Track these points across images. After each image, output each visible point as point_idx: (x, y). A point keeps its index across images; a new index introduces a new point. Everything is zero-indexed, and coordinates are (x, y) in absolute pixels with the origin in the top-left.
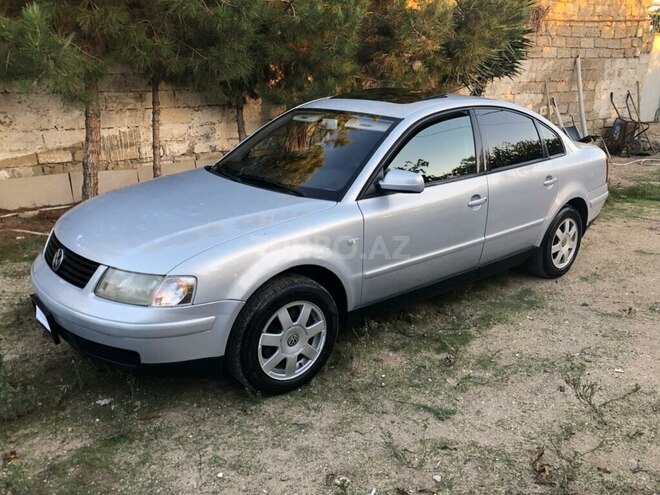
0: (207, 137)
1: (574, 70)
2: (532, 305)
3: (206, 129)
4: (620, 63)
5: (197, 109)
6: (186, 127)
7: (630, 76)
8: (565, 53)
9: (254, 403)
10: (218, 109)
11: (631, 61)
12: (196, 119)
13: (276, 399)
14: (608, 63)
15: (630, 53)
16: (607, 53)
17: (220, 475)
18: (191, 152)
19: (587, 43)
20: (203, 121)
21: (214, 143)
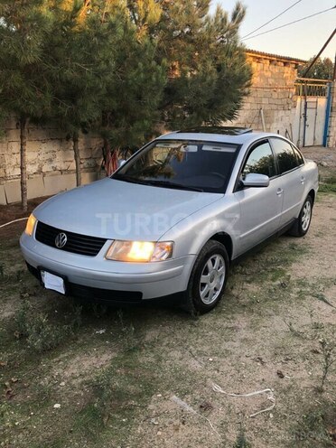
0: (51, 160)
1: (260, 116)
2: (302, 251)
3: (50, 156)
4: (281, 113)
5: (44, 142)
6: (36, 154)
7: (286, 120)
8: (255, 107)
9: (196, 320)
10: (57, 141)
11: (287, 112)
12: (43, 148)
13: (206, 316)
14: (276, 113)
15: (286, 107)
16: (274, 107)
17: (211, 359)
18: (40, 171)
19: (265, 101)
20: (47, 150)
21: (55, 164)
